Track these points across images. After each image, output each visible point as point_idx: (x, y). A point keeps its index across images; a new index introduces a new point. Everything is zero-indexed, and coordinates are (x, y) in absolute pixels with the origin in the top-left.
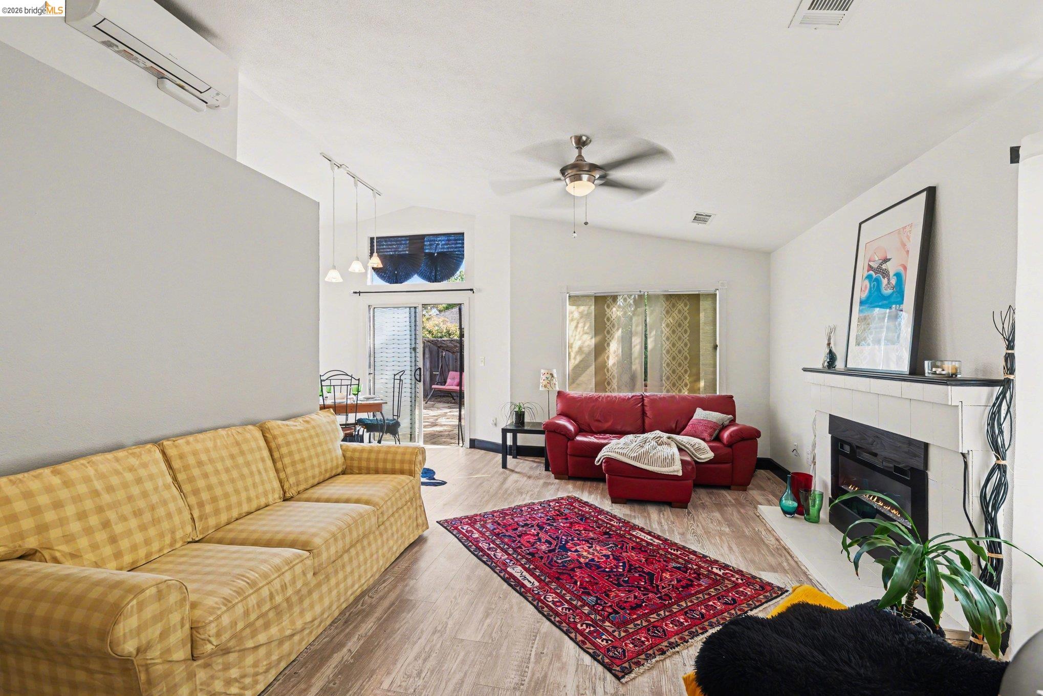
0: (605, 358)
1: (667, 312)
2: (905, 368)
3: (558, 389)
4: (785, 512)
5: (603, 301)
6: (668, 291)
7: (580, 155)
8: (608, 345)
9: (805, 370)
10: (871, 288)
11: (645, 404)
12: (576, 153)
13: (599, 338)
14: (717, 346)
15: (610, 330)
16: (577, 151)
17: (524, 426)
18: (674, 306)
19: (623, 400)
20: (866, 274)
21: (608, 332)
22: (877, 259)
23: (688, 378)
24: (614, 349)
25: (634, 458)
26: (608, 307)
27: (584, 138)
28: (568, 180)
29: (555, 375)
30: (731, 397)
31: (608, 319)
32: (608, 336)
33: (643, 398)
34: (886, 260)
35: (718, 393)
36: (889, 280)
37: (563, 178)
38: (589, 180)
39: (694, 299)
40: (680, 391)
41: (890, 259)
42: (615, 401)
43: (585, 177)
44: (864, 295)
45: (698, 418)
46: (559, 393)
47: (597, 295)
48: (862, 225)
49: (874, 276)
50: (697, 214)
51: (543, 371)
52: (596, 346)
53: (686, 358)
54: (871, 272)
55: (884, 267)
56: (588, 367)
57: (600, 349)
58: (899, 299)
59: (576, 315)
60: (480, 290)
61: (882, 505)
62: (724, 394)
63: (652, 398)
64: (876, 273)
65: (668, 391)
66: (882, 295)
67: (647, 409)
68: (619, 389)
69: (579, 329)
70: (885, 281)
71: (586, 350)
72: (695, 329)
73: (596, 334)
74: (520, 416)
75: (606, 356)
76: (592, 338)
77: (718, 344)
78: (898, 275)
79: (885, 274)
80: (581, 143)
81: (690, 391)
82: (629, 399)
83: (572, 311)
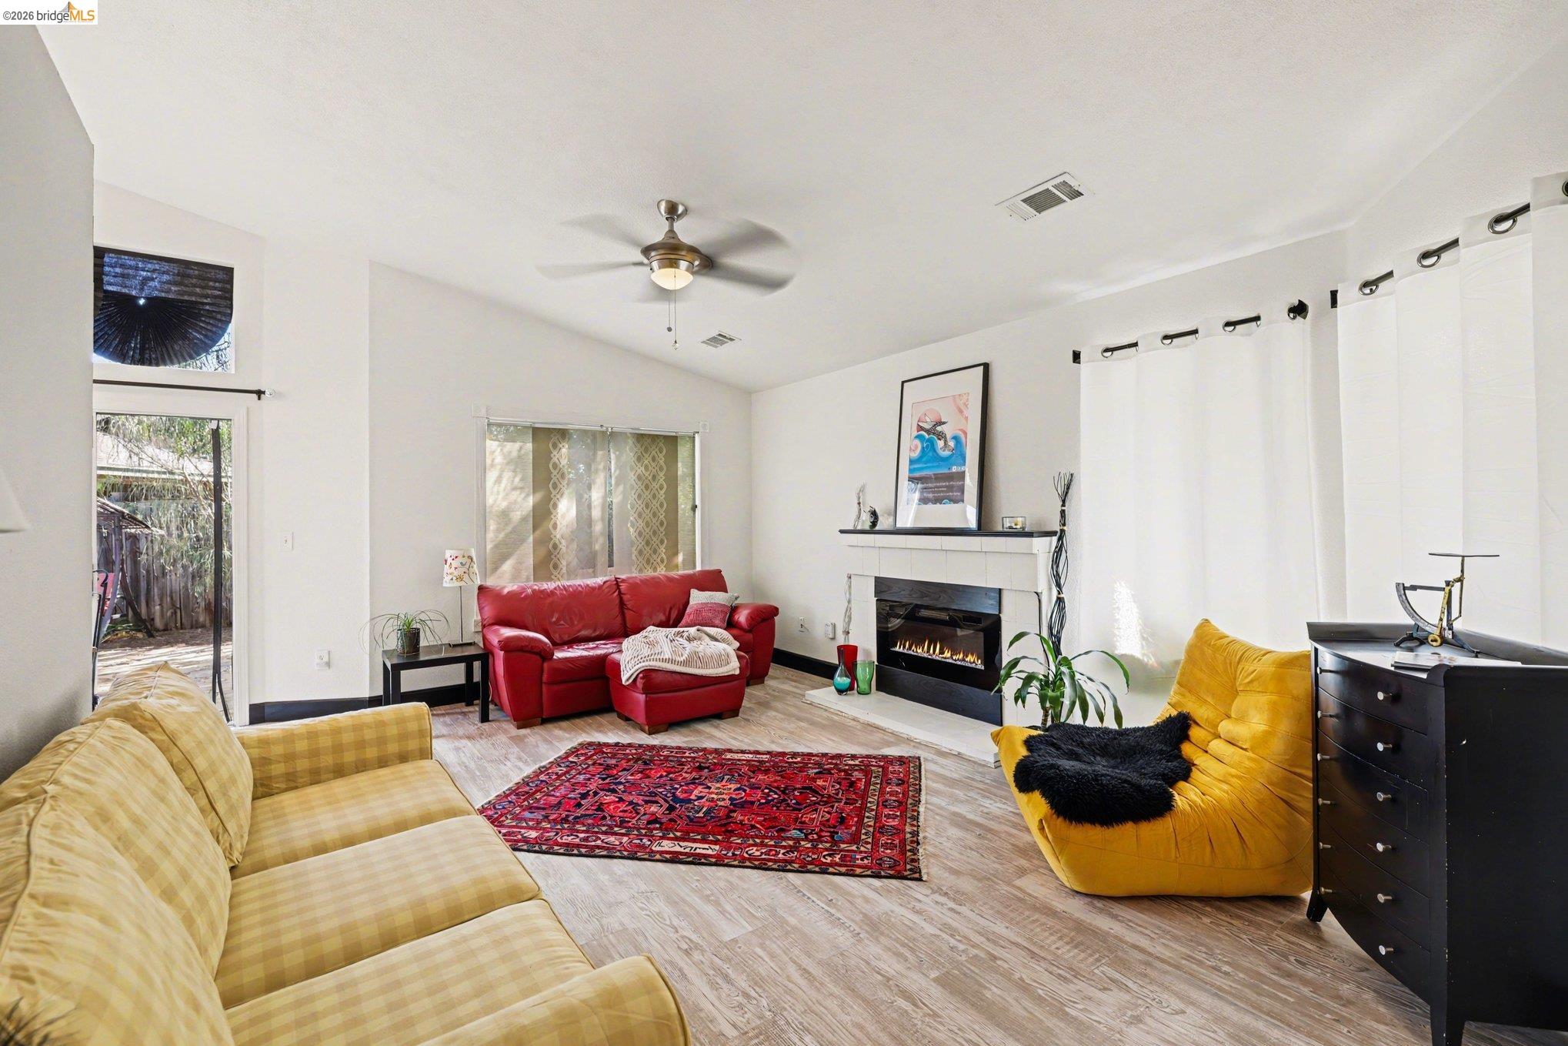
0: (550, 526)
1: (639, 459)
2: (973, 524)
3: (478, 582)
4: (840, 692)
5: (546, 437)
6: (638, 429)
7: (671, 231)
8: (555, 506)
9: (842, 532)
10: (923, 448)
11: (623, 591)
12: (665, 226)
13: (539, 495)
14: (696, 507)
15: (558, 483)
16: (667, 223)
17: (417, 655)
18: (646, 450)
19: (591, 590)
20: (915, 433)
21: (555, 486)
22: (928, 420)
23: (664, 551)
24: (566, 510)
25: (685, 663)
26: (555, 446)
27: (681, 209)
28: (655, 265)
29: (475, 559)
30: (720, 571)
31: (555, 466)
32: (554, 493)
33: (617, 582)
34: (941, 423)
35: (699, 568)
36: (946, 442)
37: (646, 261)
38: (687, 270)
39: (671, 441)
40: (655, 569)
41: (944, 423)
42: (581, 592)
43: (683, 264)
44: (916, 454)
45: (694, 603)
46: (481, 588)
47: (537, 426)
48: (905, 384)
49: (927, 436)
50: (720, 335)
51: (448, 554)
52: (535, 508)
53: (662, 524)
54: (923, 433)
55: (939, 428)
56: (523, 541)
57: (542, 514)
58: (962, 462)
59: (499, 459)
60: (277, 395)
61: (949, 655)
62: (708, 568)
63: (631, 581)
64: (929, 434)
65: (641, 571)
66: (940, 457)
67: (626, 597)
68: (570, 574)
69: (504, 482)
70: (941, 443)
71: (516, 516)
72: (673, 482)
73: (535, 491)
74: (412, 638)
75: (552, 522)
76: (528, 495)
77: (698, 503)
78: (955, 438)
79: (941, 436)
80: (672, 211)
81: (668, 568)
82: (600, 587)
83: (497, 451)
